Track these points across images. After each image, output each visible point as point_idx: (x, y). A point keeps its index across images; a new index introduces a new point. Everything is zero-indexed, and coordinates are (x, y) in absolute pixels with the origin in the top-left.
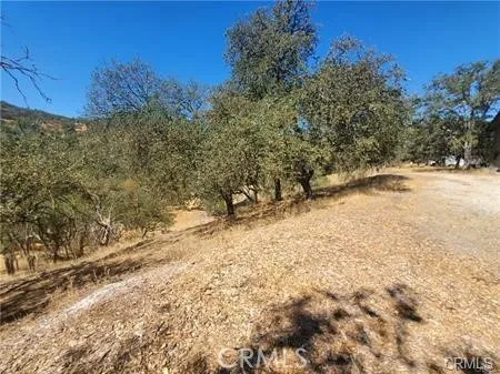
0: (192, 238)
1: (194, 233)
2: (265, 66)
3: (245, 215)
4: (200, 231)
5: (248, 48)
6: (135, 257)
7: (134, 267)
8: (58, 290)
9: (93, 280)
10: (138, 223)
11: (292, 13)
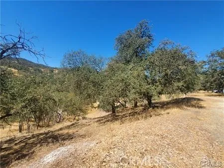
0: (96, 124)
1: (97, 121)
2: (131, 51)
3: (120, 114)
4: (100, 120)
5: (124, 44)
6: (71, 131)
7: (70, 137)
8: (39, 145)
9: (53, 142)
10: (73, 113)
11: (142, 30)
